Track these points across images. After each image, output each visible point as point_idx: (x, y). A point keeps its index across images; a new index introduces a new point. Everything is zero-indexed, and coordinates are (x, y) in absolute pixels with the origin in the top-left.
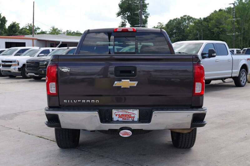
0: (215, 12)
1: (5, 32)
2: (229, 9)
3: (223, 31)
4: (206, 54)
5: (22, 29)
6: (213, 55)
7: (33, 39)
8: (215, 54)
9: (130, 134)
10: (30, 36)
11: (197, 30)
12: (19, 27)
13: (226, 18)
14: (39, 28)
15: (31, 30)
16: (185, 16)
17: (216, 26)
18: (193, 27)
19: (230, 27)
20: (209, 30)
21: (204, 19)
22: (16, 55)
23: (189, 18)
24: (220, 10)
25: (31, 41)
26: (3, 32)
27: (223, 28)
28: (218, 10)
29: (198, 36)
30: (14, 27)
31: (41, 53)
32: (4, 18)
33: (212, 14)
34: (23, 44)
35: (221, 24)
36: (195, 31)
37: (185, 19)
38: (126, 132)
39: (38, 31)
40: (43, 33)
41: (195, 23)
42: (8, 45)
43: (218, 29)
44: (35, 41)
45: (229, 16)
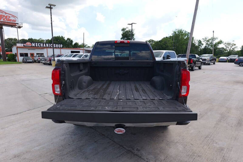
0: (164, 38)
1: (73, 47)
2: (171, 37)
3: (168, 46)
4: (165, 57)
5: (80, 45)
6: (169, 58)
7: (83, 50)
8: (170, 58)
9: (123, 131)
10: (83, 48)
11: (156, 46)
12: (78, 44)
13: (169, 41)
14: (87, 45)
15: (83, 46)
16: (151, 40)
17: (164, 44)
18: (154, 45)
19: (170, 45)
20: (161, 46)
21: (159, 41)
22: (73, 57)
23: (153, 41)
24: (166, 37)
25: (82, 50)
26: (71, 47)
27: (167, 45)
28: (165, 37)
29: (156, 49)
30: (76, 44)
31: (84, 56)
32: (72, 40)
33: (163, 39)
34: (79, 52)
35: (166, 43)
36: (155, 47)
37: (151, 41)
38: (120, 130)
39: (87, 46)
40: (89, 47)
41: (155, 43)
42: (72, 52)
43: (165, 46)
44: (84, 51)
45: (170, 40)
